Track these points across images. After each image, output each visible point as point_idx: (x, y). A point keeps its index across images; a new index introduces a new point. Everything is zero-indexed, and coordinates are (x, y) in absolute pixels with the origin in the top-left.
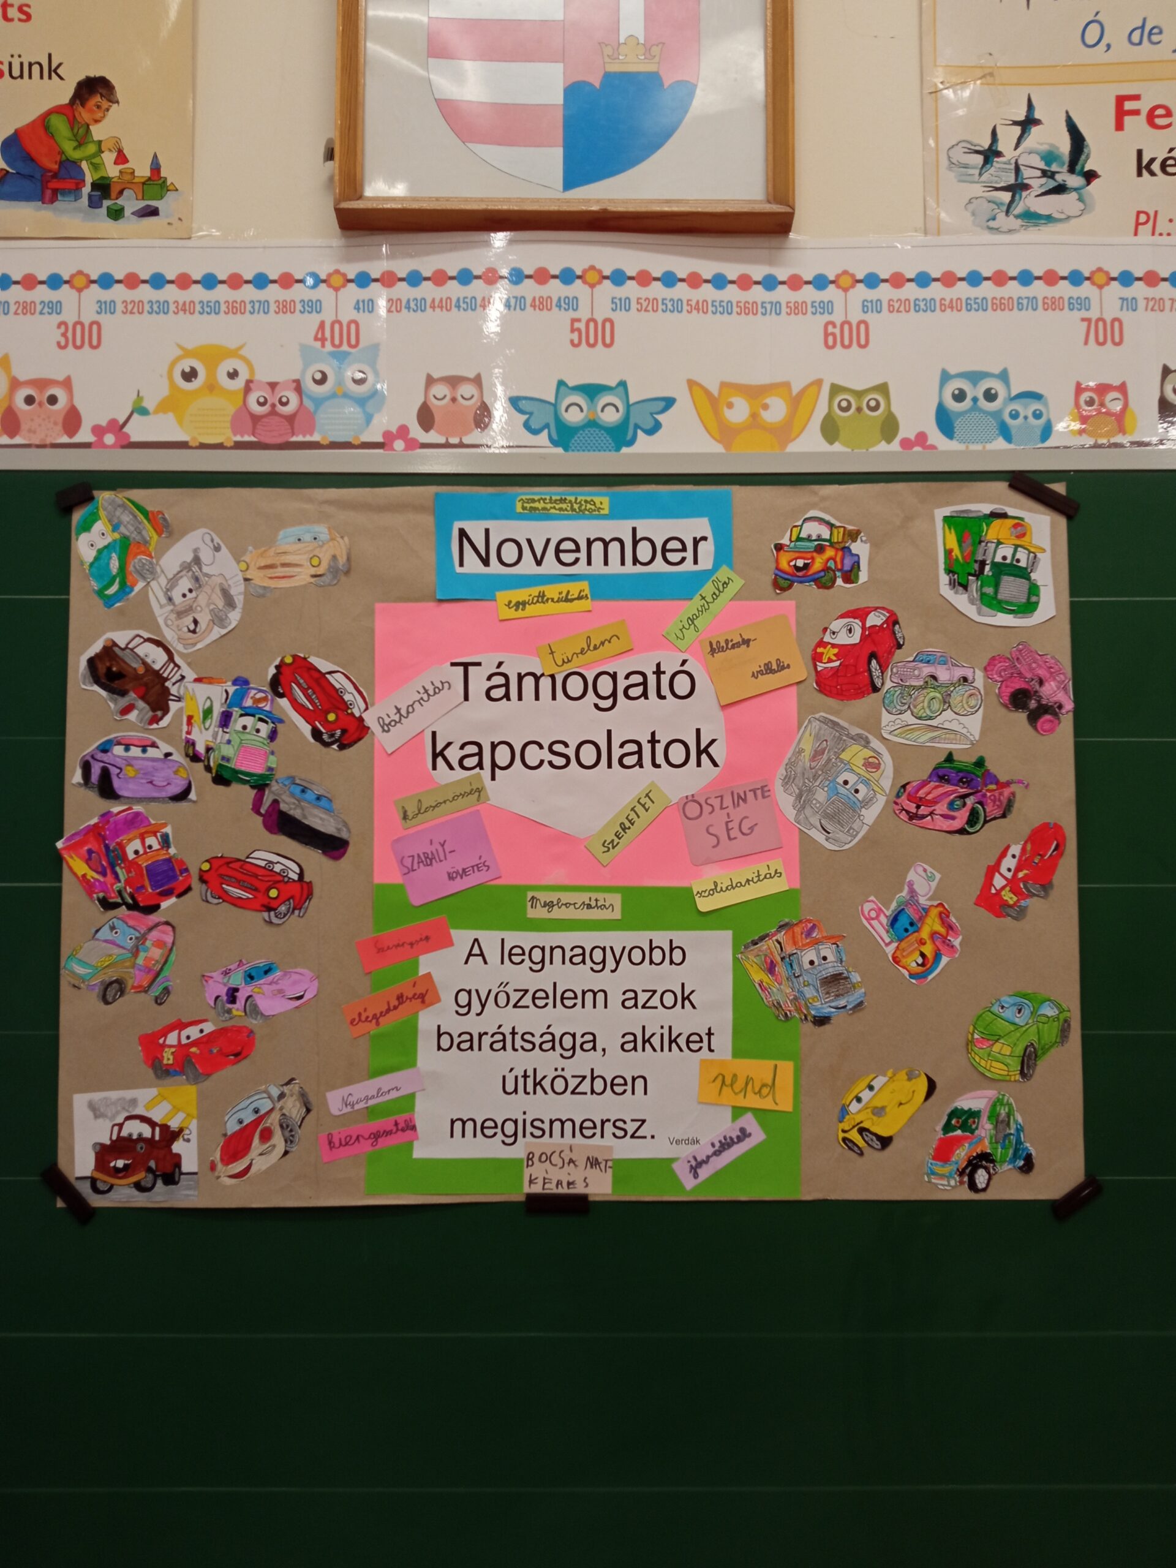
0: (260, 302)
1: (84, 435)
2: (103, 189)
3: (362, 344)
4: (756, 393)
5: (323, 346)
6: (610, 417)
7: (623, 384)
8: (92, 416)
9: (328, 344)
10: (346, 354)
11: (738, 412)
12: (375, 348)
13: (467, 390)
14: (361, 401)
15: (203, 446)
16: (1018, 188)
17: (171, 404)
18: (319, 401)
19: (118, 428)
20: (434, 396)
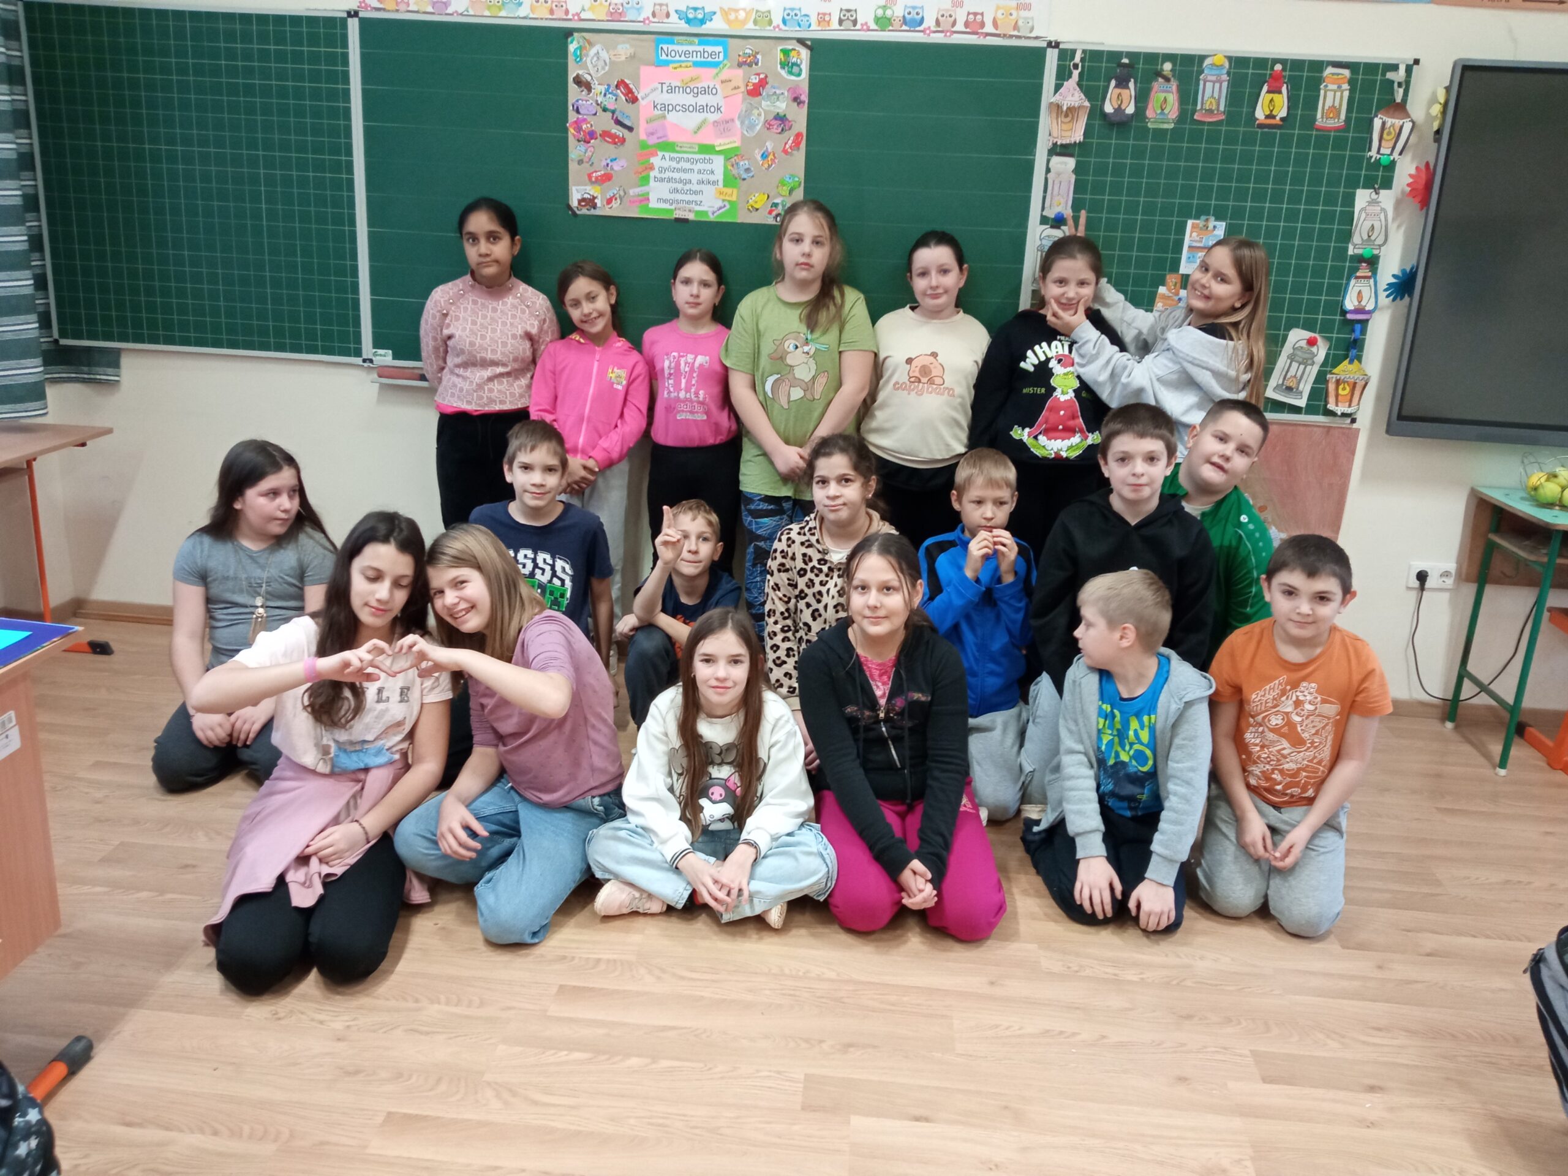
1: (570, 17)
4: (737, 11)
6: (700, 16)
7: (703, 8)
11: (732, 16)
13: (664, 7)
14: (638, 9)
15: (599, 21)
19: (578, 14)
20: (656, 9)
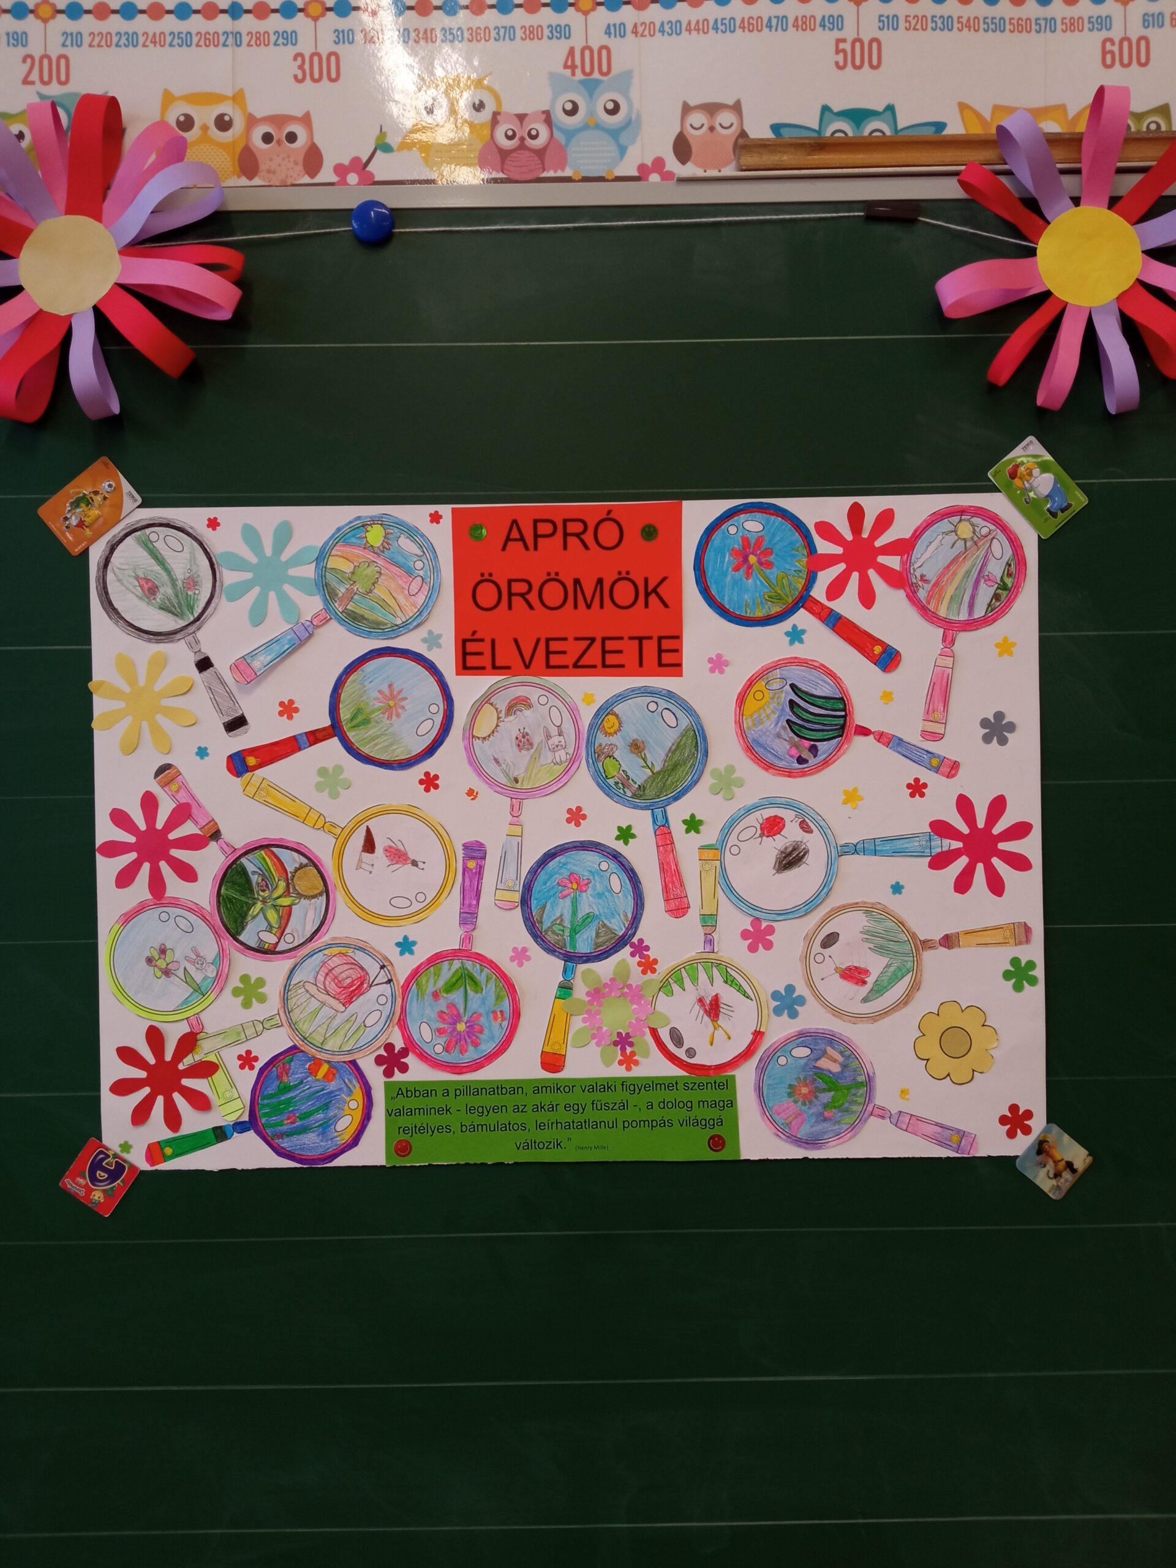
0: (505, 28)
1: (327, 174)
3: (614, 72)
5: (573, 74)
9: (578, 71)
10: (598, 82)
12: (628, 75)
18: (570, 134)
20: (691, 125)
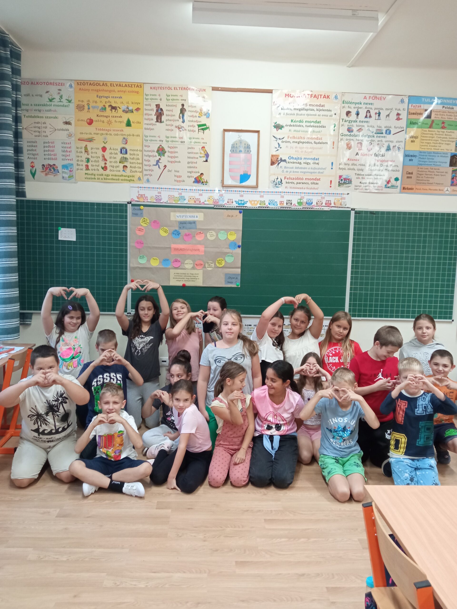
2: (202, 182)
4: (254, 201)
7: (244, 200)
8: (202, 201)
9: (220, 196)
12: (224, 196)
13: (231, 200)
16: (276, 184)
17: (208, 201)
